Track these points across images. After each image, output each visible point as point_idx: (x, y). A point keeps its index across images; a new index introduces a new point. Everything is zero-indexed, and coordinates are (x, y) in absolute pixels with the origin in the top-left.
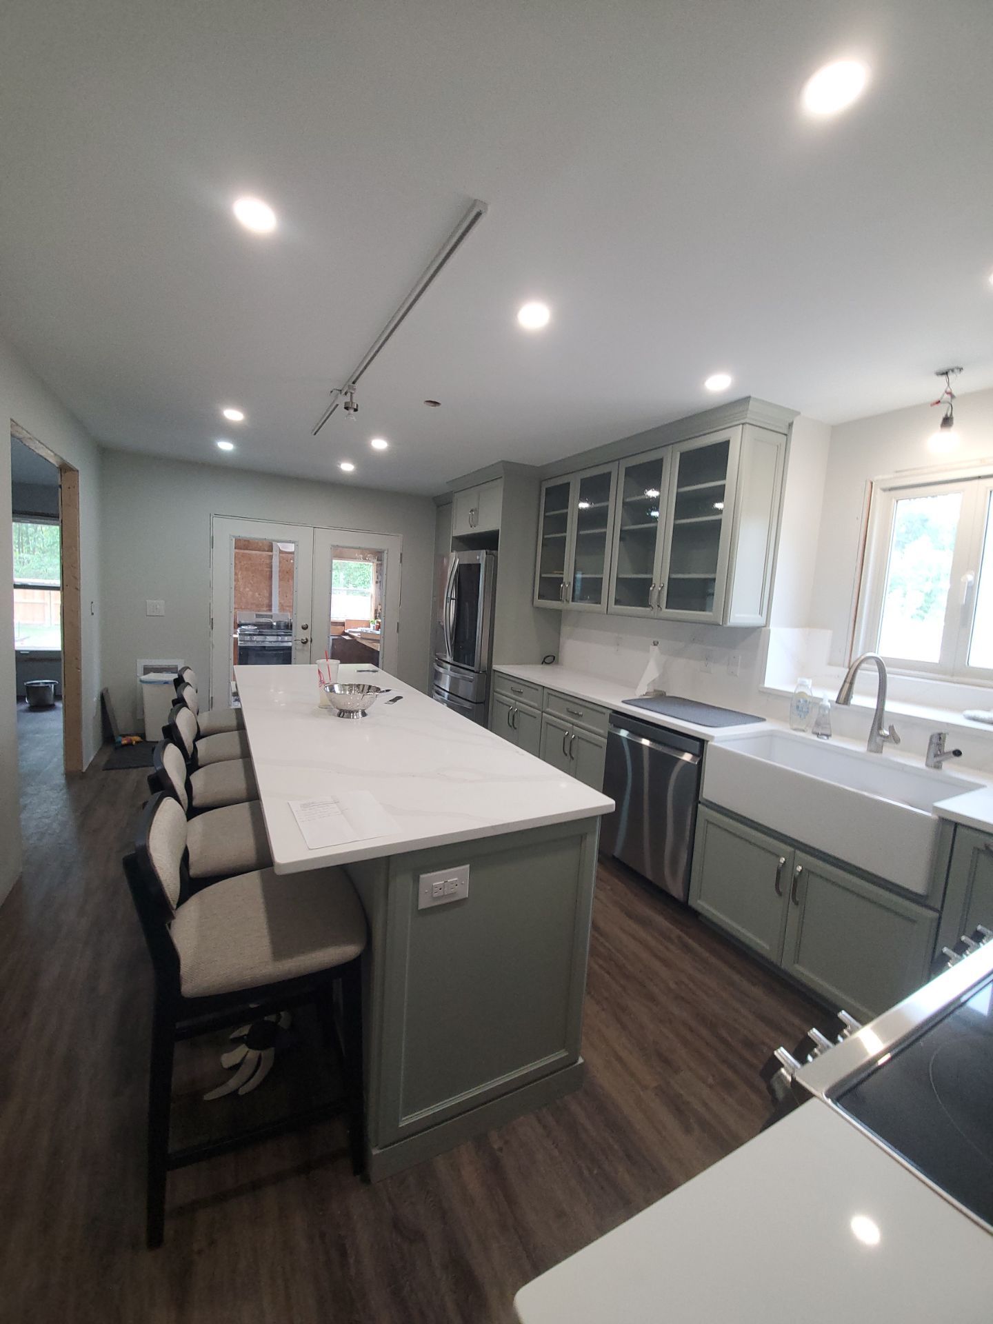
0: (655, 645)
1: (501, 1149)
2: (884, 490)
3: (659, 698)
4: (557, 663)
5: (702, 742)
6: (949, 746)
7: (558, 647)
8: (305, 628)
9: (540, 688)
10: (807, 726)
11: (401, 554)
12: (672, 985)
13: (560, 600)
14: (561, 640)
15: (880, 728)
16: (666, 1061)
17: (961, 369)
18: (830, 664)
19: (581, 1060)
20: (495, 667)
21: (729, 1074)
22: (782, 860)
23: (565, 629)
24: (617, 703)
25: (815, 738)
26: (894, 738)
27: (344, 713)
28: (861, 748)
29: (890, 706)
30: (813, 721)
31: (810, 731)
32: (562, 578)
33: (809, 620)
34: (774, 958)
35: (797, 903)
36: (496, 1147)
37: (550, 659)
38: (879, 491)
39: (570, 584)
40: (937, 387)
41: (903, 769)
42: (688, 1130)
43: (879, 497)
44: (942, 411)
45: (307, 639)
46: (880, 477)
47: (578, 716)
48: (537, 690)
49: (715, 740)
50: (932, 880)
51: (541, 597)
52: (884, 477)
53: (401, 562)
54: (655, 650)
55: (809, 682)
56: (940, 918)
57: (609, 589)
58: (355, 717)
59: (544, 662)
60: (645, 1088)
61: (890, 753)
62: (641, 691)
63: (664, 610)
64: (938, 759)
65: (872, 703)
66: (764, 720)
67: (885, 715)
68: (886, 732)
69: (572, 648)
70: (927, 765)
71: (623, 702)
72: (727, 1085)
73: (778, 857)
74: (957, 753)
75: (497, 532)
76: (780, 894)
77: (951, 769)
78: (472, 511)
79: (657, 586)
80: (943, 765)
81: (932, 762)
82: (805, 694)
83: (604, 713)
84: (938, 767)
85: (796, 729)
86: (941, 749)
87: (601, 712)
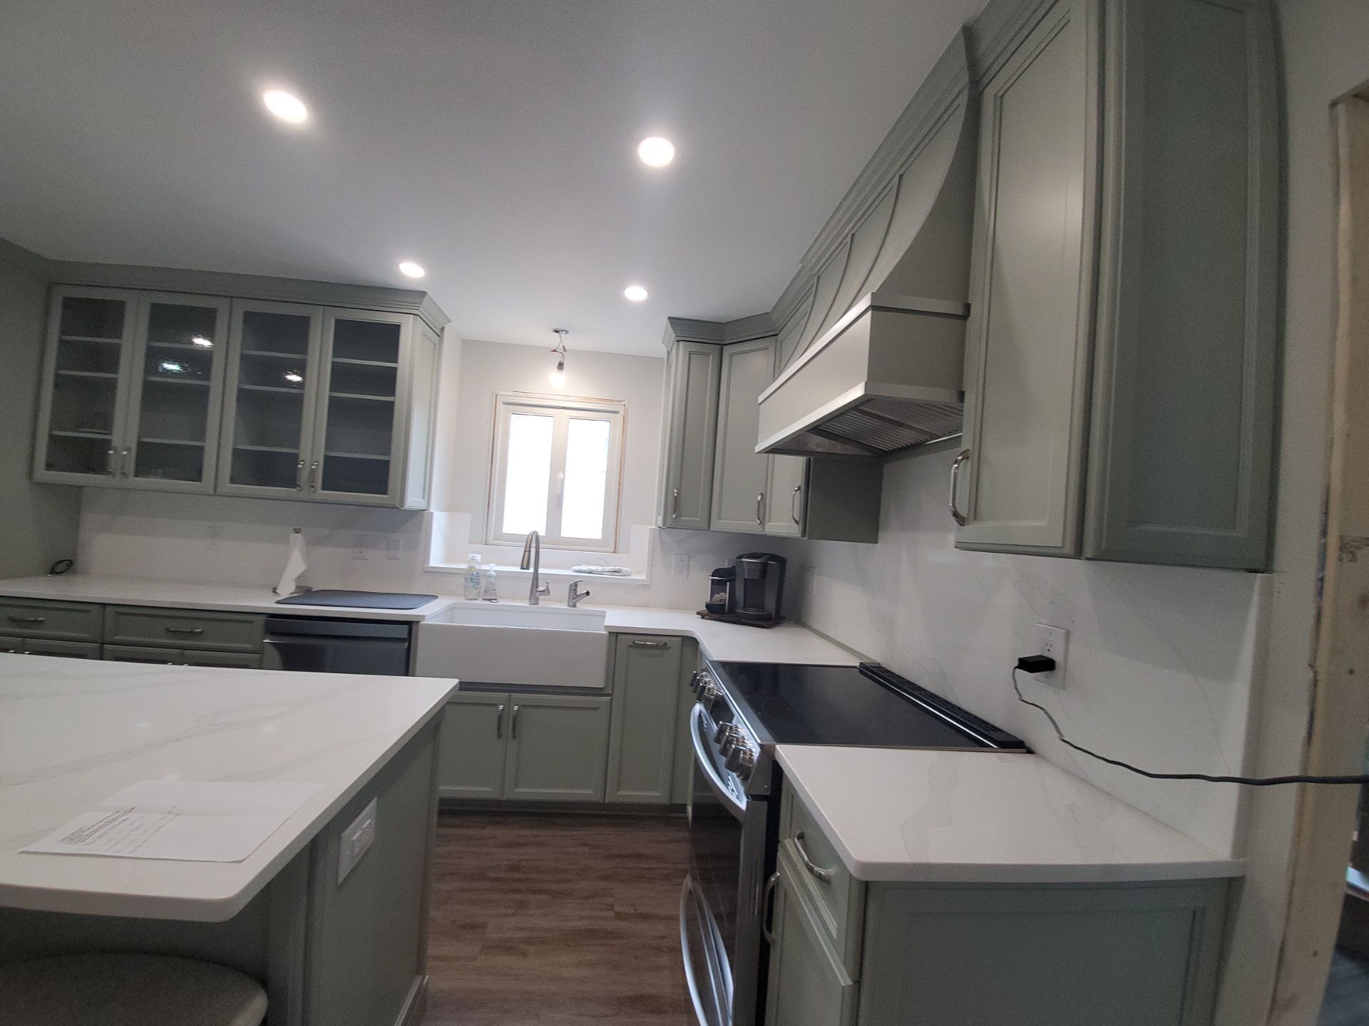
0: (297, 532)
2: (504, 404)
3: (305, 593)
4: (75, 572)
5: (410, 624)
6: (581, 591)
7: (75, 544)
10: (478, 595)
13: (111, 473)
15: (537, 587)
17: (567, 332)
18: (470, 543)
19: (427, 979)
22: (501, 707)
24: (268, 604)
25: (488, 602)
26: (546, 592)
28: (526, 604)
29: (541, 571)
30: (482, 591)
31: (481, 598)
32: (109, 442)
33: (451, 507)
34: (496, 796)
35: (514, 737)
37: (63, 566)
38: (501, 404)
39: (130, 451)
40: (554, 341)
41: (556, 612)
43: (501, 407)
44: (557, 358)
46: (503, 393)
47: (192, 634)
48: (88, 611)
49: (426, 618)
51: (50, 466)
52: (506, 395)
54: (298, 539)
55: (478, 557)
56: (612, 699)
57: (218, 463)
59: (53, 572)
61: (544, 603)
62: (287, 589)
63: (320, 491)
64: (575, 601)
65: (533, 570)
66: (436, 597)
67: (539, 577)
68: (541, 588)
70: (569, 606)
71: (278, 602)
73: (496, 705)
74: (588, 593)
76: (499, 736)
77: (582, 606)
79: (308, 464)
80: (578, 604)
81: (571, 604)
82: (475, 568)
83: (251, 622)
84: (575, 606)
85: (471, 599)
86: (575, 594)
87: (246, 622)
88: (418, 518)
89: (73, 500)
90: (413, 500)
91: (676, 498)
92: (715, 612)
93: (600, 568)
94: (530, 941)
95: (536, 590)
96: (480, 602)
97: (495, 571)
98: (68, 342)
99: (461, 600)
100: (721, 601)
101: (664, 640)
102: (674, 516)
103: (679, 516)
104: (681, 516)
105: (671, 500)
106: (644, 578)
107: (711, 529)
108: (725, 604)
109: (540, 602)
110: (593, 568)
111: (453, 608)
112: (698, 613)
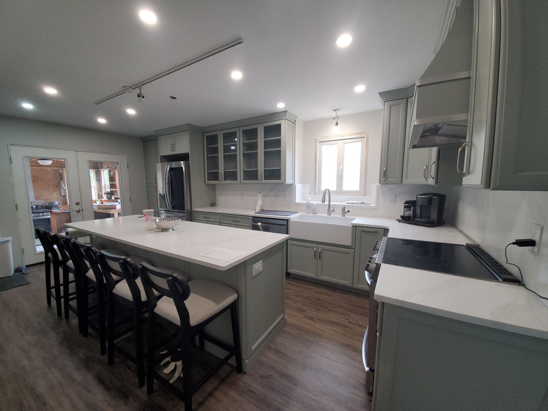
0: (259, 193)
1: (276, 347)
3: (263, 211)
4: (216, 206)
5: (287, 220)
6: (346, 210)
7: (215, 199)
8: (78, 204)
9: (218, 214)
11: (128, 164)
12: (294, 294)
13: (219, 180)
14: (217, 196)
15: (330, 209)
16: (303, 311)
17: (339, 110)
18: (310, 194)
19: (286, 317)
20: (193, 210)
21: (318, 307)
22: (315, 249)
23: (217, 192)
24: (253, 214)
25: (314, 214)
26: (333, 211)
27: (164, 230)
28: (326, 215)
29: (331, 203)
30: (312, 211)
32: (218, 172)
33: (303, 182)
34: (315, 277)
35: (320, 259)
36: (274, 347)
37: (213, 205)
38: (318, 142)
39: (223, 174)
41: (337, 218)
42: (316, 322)
43: (318, 144)
44: (335, 121)
45: (80, 210)
47: (237, 221)
49: (292, 219)
50: (352, 243)
51: (208, 180)
52: (319, 139)
53: (128, 168)
54: (260, 195)
55: (310, 199)
56: (355, 251)
57: (240, 174)
58: (169, 231)
59: (211, 206)
60: (301, 318)
61: (332, 215)
62: (258, 209)
63: (263, 180)
64: (344, 214)
65: (328, 203)
66: (298, 212)
67: (331, 205)
68: (331, 210)
69: (221, 199)
70: (342, 216)
71: (255, 213)
72: (318, 310)
73: (314, 248)
74: (349, 211)
75: (188, 153)
76: (315, 258)
77: (347, 216)
78: (171, 144)
79: (260, 172)
80: (345, 215)
81: (343, 215)
82: (309, 203)
83: (249, 218)
84: (344, 216)
85: (308, 213)
86: (344, 211)
87: (248, 218)
88: (291, 187)
89: (213, 188)
90: (289, 181)
91: (385, 172)
92: (405, 219)
93: (356, 202)
94: (318, 319)
95: (330, 210)
96: (311, 214)
97: (316, 204)
98: (209, 147)
99: (305, 214)
100: (409, 214)
101: (376, 230)
102: (384, 179)
103: (386, 179)
104: (388, 179)
105: (382, 173)
106: (375, 205)
107: (403, 183)
108: (411, 216)
109: (331, 215)
110: (354, 202)
111: (302, 216)
112: (397, 220)
